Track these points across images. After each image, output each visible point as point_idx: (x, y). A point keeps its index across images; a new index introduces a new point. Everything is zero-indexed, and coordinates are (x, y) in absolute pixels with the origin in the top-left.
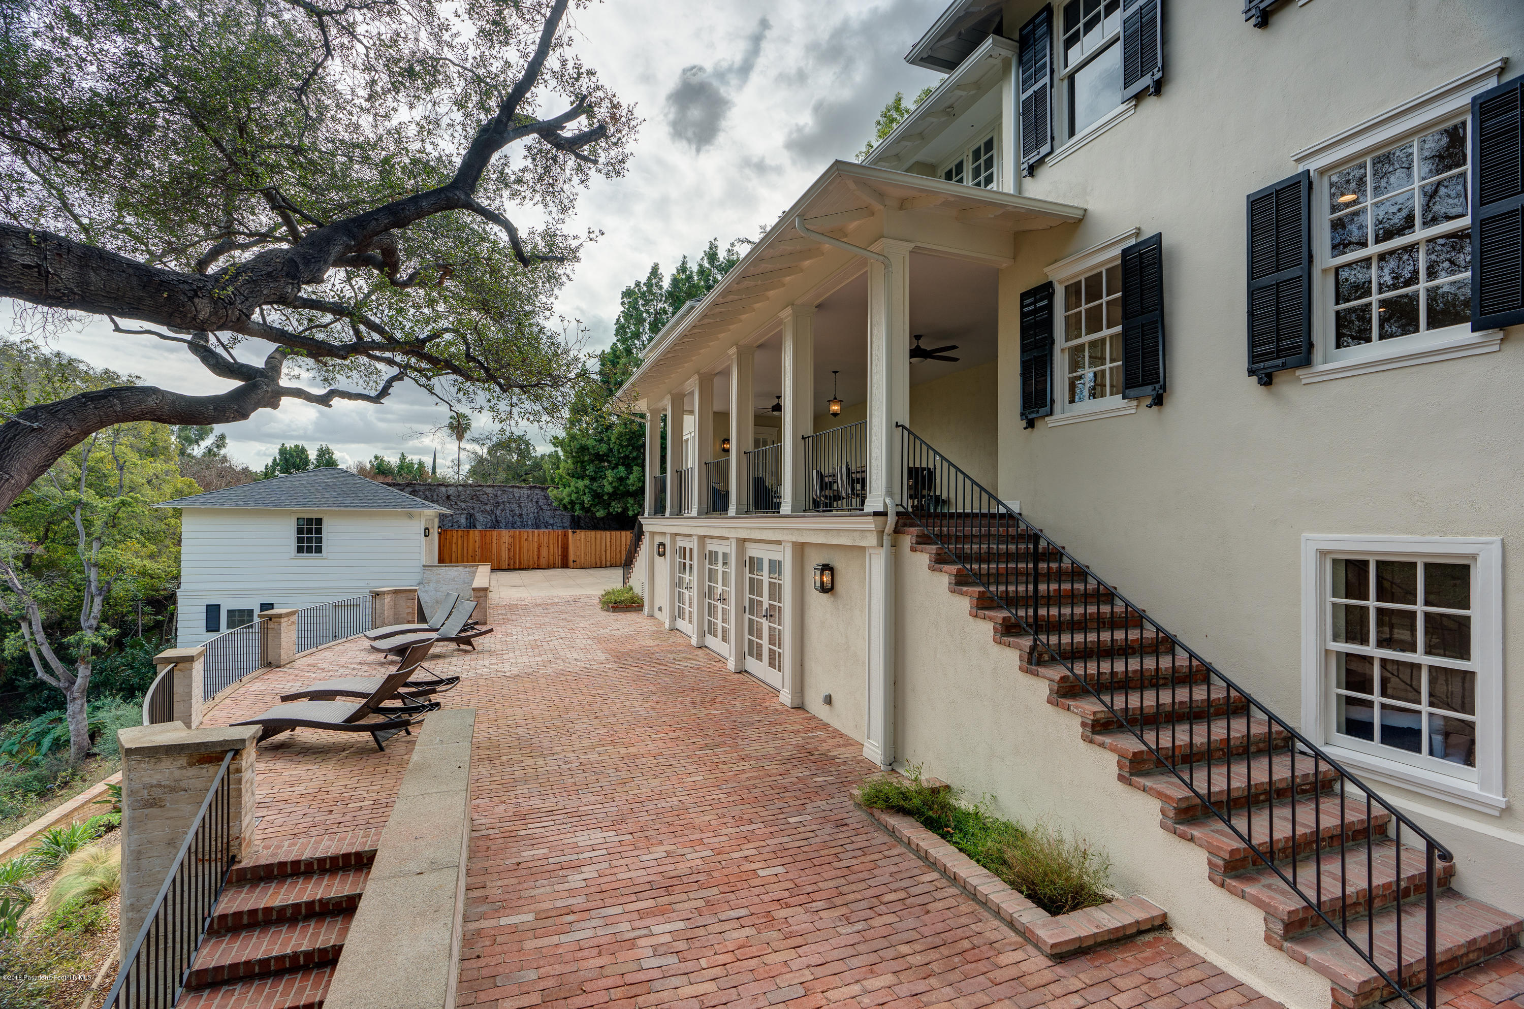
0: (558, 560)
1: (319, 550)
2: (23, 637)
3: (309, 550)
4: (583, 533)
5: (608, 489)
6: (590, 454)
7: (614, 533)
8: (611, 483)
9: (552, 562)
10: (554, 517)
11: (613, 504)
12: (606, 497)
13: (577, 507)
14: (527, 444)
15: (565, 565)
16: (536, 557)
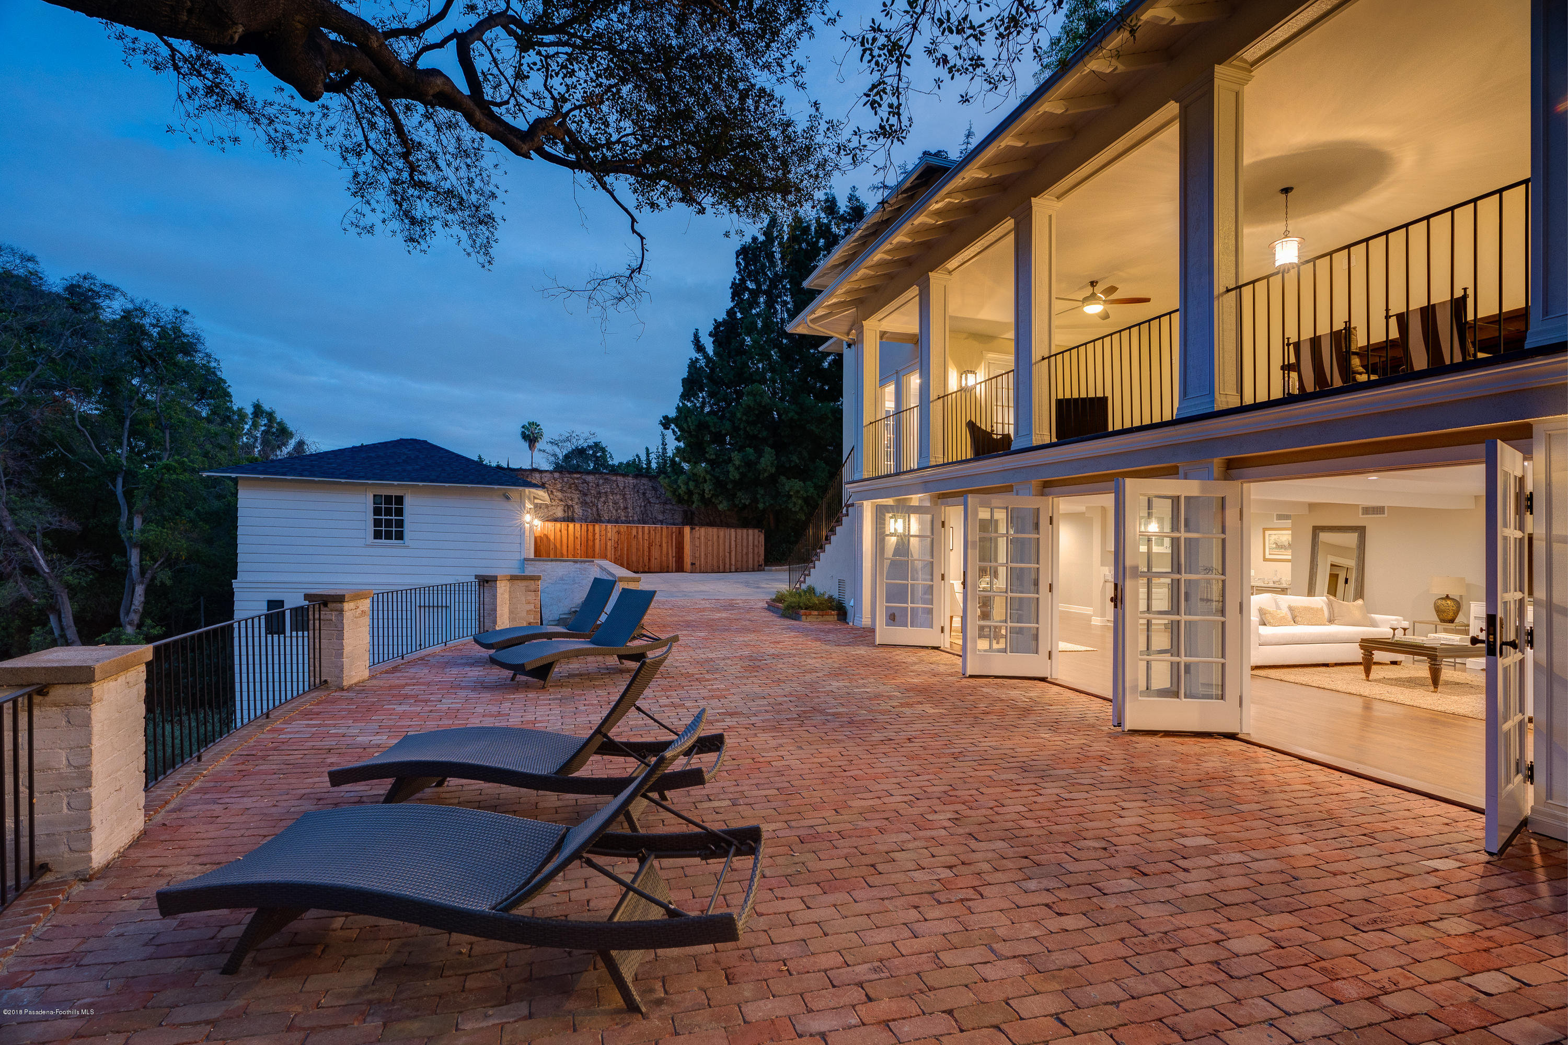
0: (672, 563)
1: (400, 536)
2: (52, 632)
3: (389, 536)
4: (703, 530)
5: (734, 475)
6: (710, 433)
7: (739, 531)
8: (737, 468)
9: (665, 564)
10: (663, 512)
11: (739, 494)
12: (730, 486)
13: (695, 497)
14: (603, 450)
15: (680, 568)
16: (646, 558)
